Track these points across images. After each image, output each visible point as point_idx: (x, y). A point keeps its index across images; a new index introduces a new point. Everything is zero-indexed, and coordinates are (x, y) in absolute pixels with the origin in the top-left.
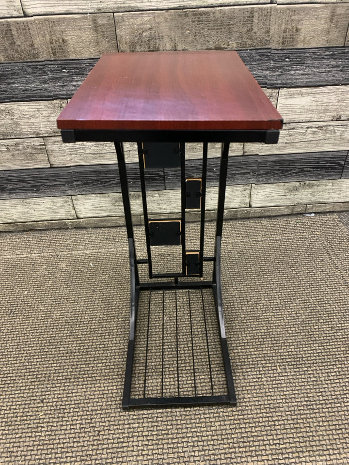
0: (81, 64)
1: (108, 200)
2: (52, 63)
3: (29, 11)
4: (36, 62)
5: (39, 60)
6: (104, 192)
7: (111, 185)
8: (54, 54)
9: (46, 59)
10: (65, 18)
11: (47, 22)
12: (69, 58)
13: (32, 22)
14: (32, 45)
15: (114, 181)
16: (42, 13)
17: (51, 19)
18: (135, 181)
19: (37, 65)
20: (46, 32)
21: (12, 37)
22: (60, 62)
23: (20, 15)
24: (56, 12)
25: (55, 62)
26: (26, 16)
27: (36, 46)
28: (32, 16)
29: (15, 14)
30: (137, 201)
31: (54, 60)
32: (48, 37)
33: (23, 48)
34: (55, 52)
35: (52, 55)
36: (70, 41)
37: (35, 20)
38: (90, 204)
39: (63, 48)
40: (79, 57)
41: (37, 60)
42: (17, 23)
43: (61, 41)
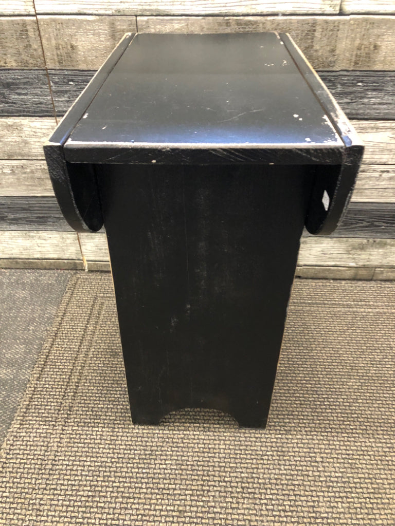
0: (385, 77)
1: (343, 246)
2: (348, 74)
3: (347, 8)
4: (328, 71)
5: (334, 69)
6: (343, 236)
7: (356, 228)
8: (356, 63)
9: (344, 68)
10: (389, 20)
11: (364, 23)
12: (373, 69)
13: (345, 23)
14: (333, 51)
15: (362, 223)
16: (363, 11)
17: (371, 19)
18: (389, 225)
19: (329, 76)
20: (358, 35)
21: (312, 39)
22: (358, 73)
23: (335, 12)
24: (382, 12)
25: (353, 73)
26: (341, 13)
27: (337, 52)
28: (348, 15)
29: (329, 10)
30: (380, 250)
31: (353, 71)
32: (357, 42)
33: (320, 54)
34: (359, 60)
35: (353, 64)
36: (383, 47)
37: (351, 20)
38: (319, 249)
39: (372, 56)
40: (386, 68)
41: (331, 69)
42: (326, 22)
43: (372, 47)
